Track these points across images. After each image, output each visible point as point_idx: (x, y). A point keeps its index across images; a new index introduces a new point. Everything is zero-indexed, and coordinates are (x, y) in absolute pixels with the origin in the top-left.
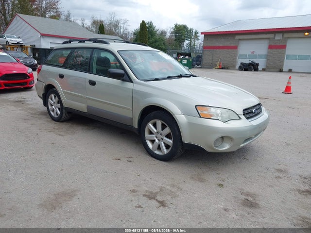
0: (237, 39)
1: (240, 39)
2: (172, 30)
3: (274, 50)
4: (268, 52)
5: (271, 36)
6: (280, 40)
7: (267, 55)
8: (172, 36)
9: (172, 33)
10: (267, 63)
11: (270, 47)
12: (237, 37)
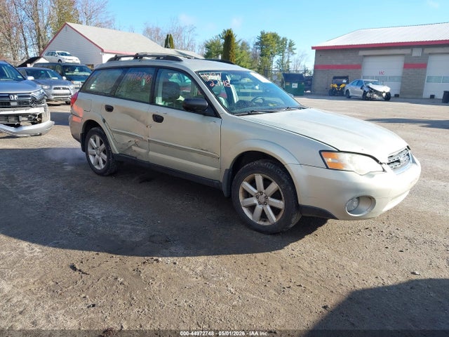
0: (360, 56)
1: (365, 56)
2: (257, 41)
3: (411, 70)
4: (404, 73)
5: (407, 51)
6: (418, 57)
7: (402, 77)
8: (257, 48)
9: (257, 44)
10: (401, 87)
11: (406, 66)
12: (362, 53)
